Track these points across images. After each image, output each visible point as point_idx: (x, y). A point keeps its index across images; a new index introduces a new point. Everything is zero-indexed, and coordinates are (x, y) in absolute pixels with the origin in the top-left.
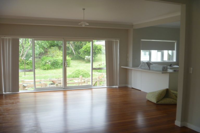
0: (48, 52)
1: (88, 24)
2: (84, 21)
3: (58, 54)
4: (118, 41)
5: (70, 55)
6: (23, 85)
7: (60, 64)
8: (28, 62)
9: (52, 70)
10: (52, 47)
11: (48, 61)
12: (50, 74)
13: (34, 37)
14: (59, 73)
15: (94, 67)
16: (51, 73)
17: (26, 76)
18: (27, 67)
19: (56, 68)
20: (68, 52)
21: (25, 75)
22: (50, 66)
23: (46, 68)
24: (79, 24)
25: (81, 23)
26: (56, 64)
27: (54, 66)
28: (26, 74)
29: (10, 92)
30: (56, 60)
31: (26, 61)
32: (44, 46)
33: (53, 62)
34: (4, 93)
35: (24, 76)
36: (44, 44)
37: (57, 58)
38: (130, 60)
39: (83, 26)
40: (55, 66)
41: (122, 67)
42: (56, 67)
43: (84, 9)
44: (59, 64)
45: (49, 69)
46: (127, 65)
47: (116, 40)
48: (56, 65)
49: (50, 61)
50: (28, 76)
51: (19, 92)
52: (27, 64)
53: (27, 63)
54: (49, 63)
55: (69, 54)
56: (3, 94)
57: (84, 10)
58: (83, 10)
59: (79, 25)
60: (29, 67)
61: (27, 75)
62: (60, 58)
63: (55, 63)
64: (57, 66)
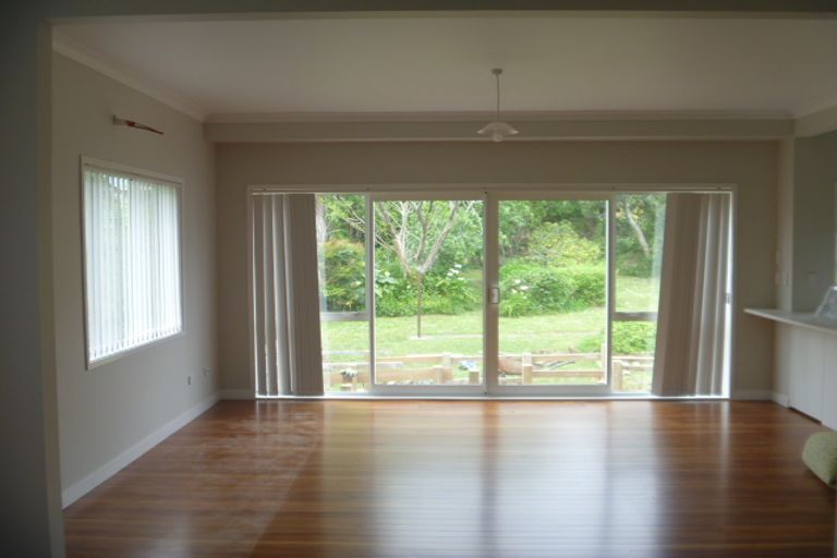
0: (530, 244)
1: (516, 132)
2: (498, 116)
3: (567, 253)
4: (728, 196)
5: (629, 254)
6: (342, 371)
7: (568, 292)
8: (444, 284)
9: (535, 318)
10: (548, 223)
11: (518, 282)
12: (516, 333)
13: (368, 190)
14: (557, 332)
15: (618, 310)
16: (525, 330)
17: (423, 338)
18: (438, 302)
19: (552, 308)
20: (621, 243)
21: (419, 335)
22: (528, 302)
23: (511, 307)
24: (480, 132)
25: (488, 127)
26: (554, 295)
27: (542, 302)
28: (422, 331)
29: (290, 393)
30: (552, 275)
31: (437, 280)
32: (512, 219)
33: (538, 284)
34: (258, 396)
35: (416, 337)
36: (512, 210)
37: (560, 270)
38: (784, 283)
39: (497, 138)
40: (549, 302)
41: (748, 311)
42: (550, 305)
43: (498, 72)
44: (564, 295)
45: (522, 314)
46: (772, 305)
47: (719, 189)
48: (551, 299)
49: (528, 281)
50: (431, 337)
51: (325, 396)
52: (441, 291)
53: (440, 287)
54: (524, 288)
55: (626, 251)
56: (253, 401)
57: (500, 76)
58: (494, 76)
59: (481, 136)
60: (443, 305)
61: (428, 334)
62: (571, 268)
63: (545, 288)
64: (556, 301)
